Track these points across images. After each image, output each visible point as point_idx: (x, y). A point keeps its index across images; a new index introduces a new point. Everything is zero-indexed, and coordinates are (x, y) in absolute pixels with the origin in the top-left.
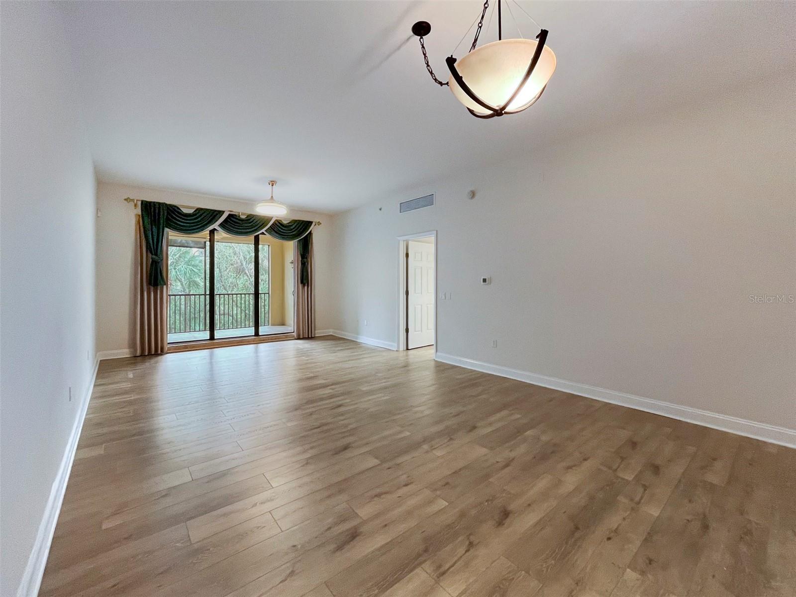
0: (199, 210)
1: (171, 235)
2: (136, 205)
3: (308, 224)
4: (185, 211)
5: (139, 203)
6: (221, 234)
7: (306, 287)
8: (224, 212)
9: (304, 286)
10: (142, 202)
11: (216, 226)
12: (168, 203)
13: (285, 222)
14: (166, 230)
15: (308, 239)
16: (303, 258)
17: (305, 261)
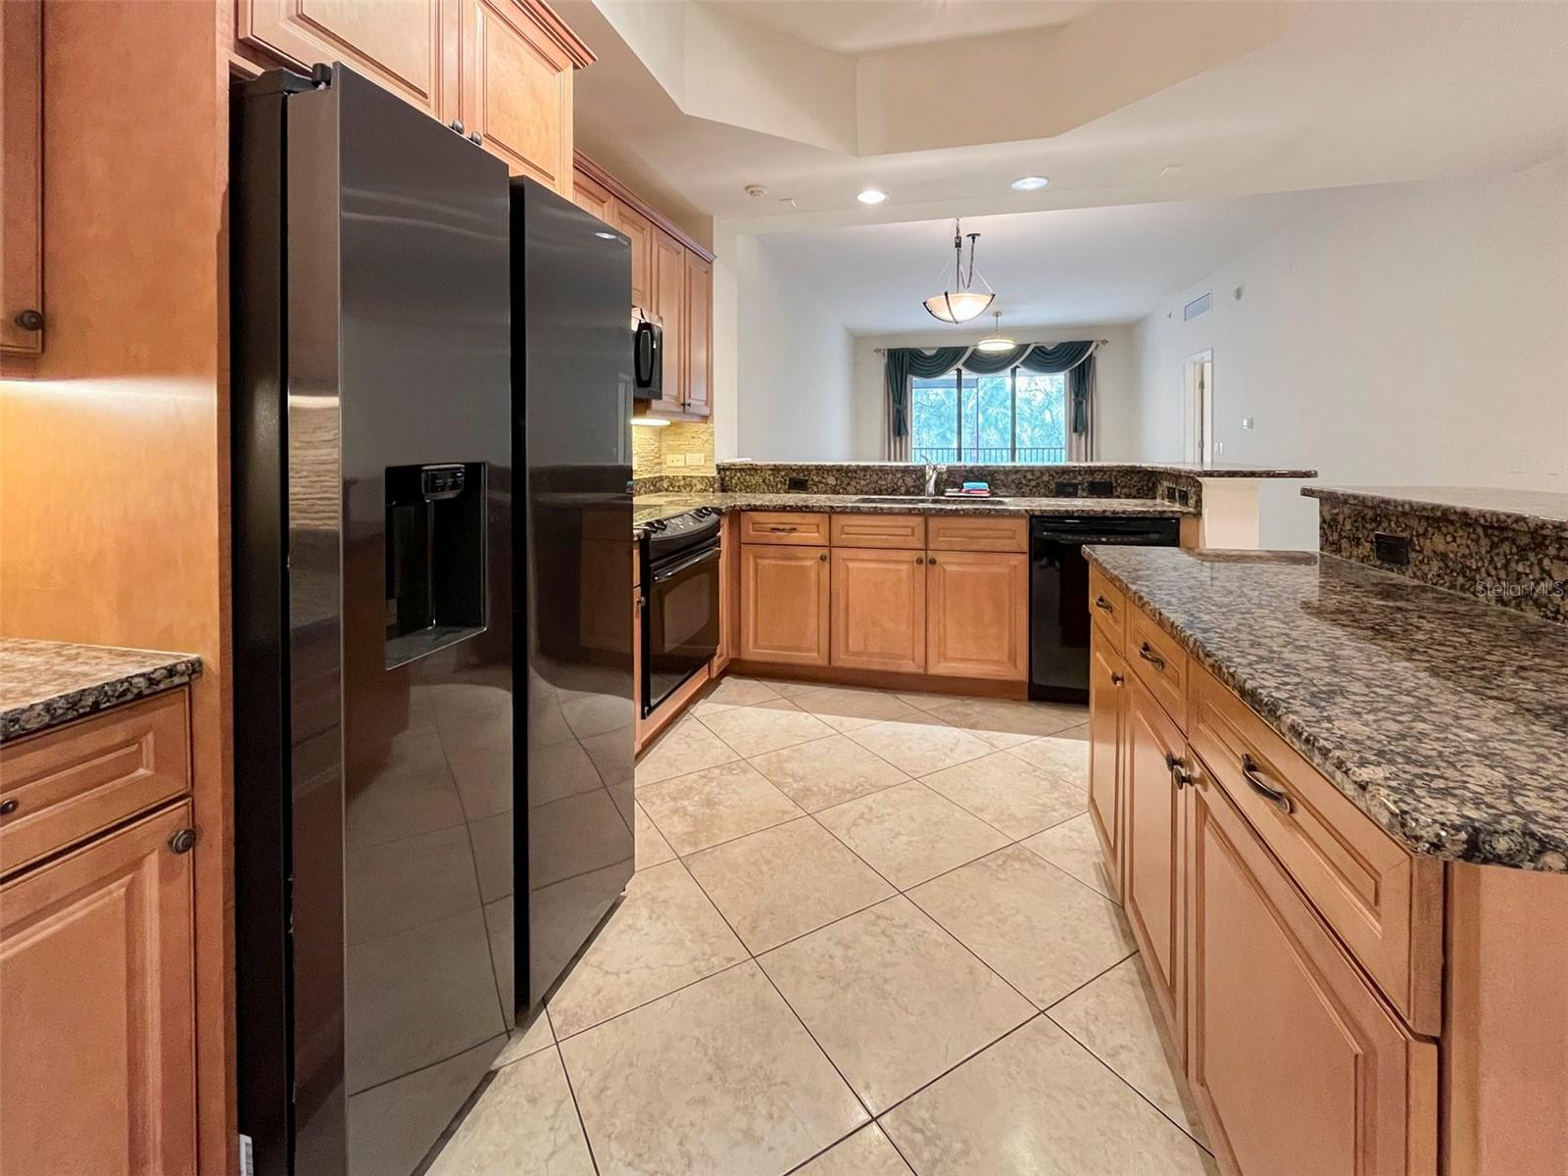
0: (941, 350)
1: (915, 380)
2: (884, 354)
3: (1085, 345)
4: (929, 353)
5: (886, 352)
6: (967, 375)
7: (1083, 438)
8: (967, 348)
9: (1081, 435)
10: (889, 350)
11: (959, 365)
12: (911, 347)
13: (1050, 348)
14: (910, 376)
15: (1086, 366)
16: (1077, 395)
17: (1080, 399)
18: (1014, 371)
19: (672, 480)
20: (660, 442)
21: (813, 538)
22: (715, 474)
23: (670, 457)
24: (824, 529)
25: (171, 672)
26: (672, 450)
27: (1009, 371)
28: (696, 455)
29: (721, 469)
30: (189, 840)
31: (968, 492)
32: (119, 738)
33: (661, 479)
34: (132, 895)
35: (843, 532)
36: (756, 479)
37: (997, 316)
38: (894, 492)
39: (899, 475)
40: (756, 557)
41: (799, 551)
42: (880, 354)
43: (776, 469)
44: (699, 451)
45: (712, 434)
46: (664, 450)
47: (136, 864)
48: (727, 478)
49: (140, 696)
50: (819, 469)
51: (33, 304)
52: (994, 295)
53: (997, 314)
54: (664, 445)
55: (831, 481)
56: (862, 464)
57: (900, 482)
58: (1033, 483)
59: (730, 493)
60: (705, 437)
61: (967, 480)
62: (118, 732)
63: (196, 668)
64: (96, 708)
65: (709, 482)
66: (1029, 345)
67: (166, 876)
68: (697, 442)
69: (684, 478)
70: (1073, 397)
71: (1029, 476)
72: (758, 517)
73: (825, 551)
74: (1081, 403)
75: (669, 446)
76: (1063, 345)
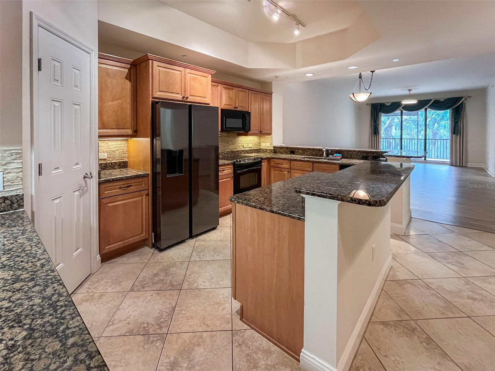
0: (393, 103)
4: (388, 104)
5: (371, 105)
6: (404, 112)
7: (458, 136)
11: (401, 109)
12: (380, 102)
13: (442, 100)
14: (380, 113)
15: (460, 108)
16: (455, 119)
17: (457, 120)
18: (426, 110)
19: (263, 150)
20: (260, 140)
21: (287, 167)
22: (273, 149)
23: (262, 144)
24: (289, 164)
25: (146, 174)
26: (264, 142)
27: (424, 110)
28: (268, 144)
29: (274, 147)
30: (148, 195)
31: (335, 157)
32: (141, 181)
33: (260, 149)
34: (142, 199)
35: (293, 166)
36: (282, 151)
37: (410, 91)
38: (317, 155)
39: (318, 151)
40: (274, 170)
41: (283, 170)
42: (369, 105)
43: (287, 148)
44: (269, 143)
45: (272, 138)
46: (261, 142)
47: (143, 196)
48: (276, 150)
49: (142, 176)
50: (297, 148)
51: (136, 129)
52: (371, 93)
53: (410, 90)
54: (261, 141)
55: (301, 152)
56: (308, 147)
57: (318, 153)
58: (355, 155)
59: (276, 154)
60: (270, 139)
61: (336, 153)
62: (141, 180)
63: (148, 174)
64: (138, 177)
65: (271, 150)
66: (431, 100)
67: (146, 198)
68: (269, 140)
69: (265, 149)
70: (453, 119)
71: (354, 153)
72: (275, 160)
73: (289, 170)
74: (458, 122)
75: (262, 141)
76: (449, 99)
